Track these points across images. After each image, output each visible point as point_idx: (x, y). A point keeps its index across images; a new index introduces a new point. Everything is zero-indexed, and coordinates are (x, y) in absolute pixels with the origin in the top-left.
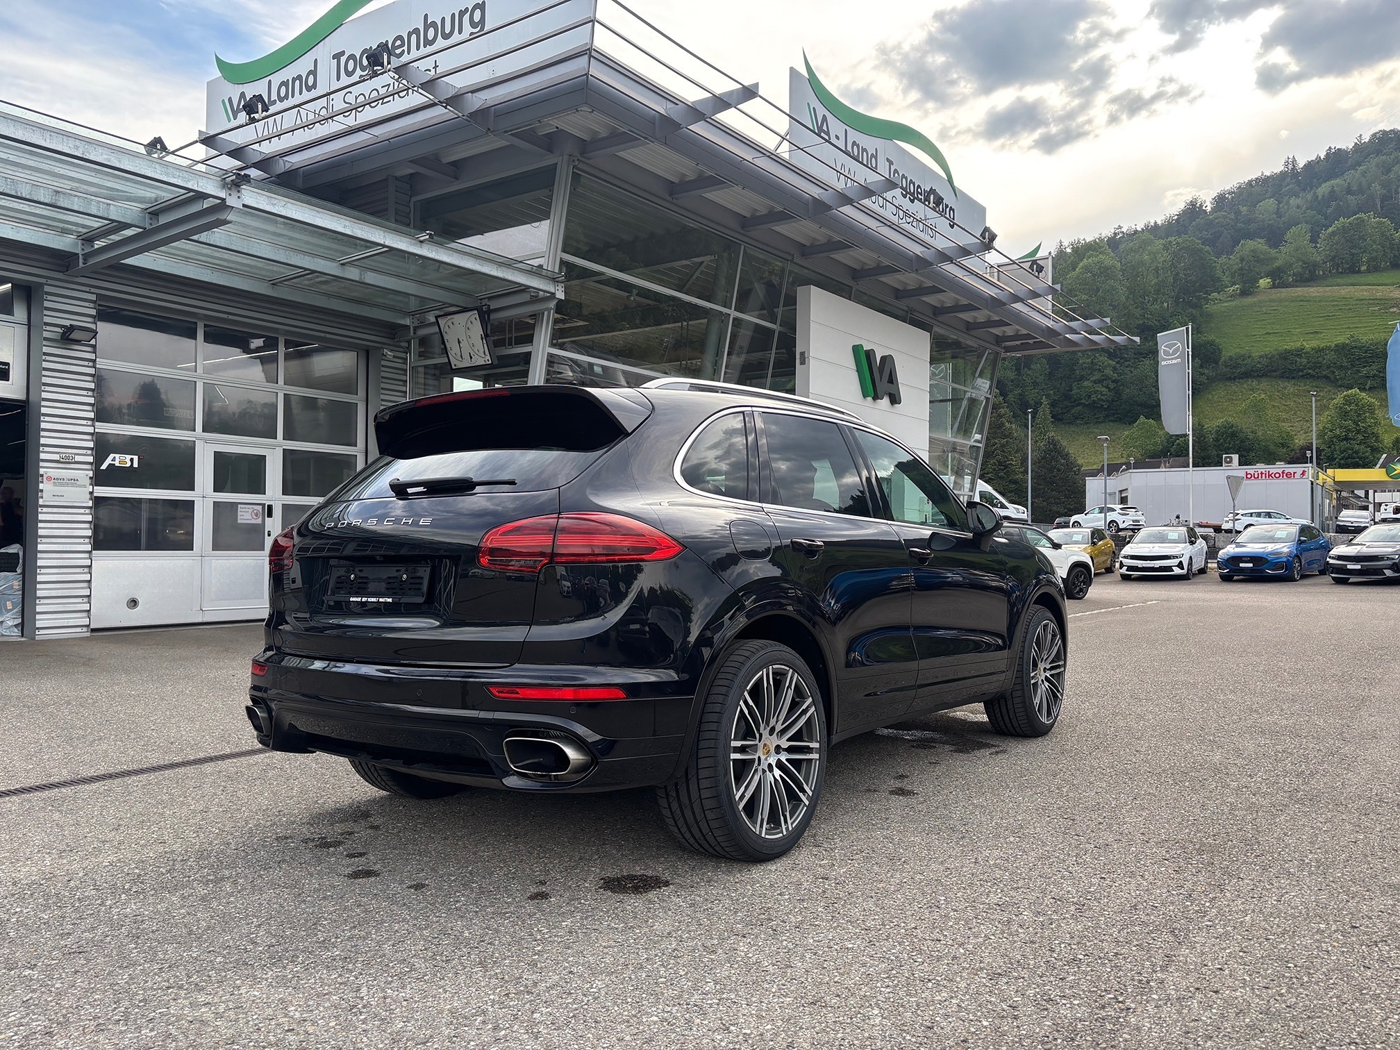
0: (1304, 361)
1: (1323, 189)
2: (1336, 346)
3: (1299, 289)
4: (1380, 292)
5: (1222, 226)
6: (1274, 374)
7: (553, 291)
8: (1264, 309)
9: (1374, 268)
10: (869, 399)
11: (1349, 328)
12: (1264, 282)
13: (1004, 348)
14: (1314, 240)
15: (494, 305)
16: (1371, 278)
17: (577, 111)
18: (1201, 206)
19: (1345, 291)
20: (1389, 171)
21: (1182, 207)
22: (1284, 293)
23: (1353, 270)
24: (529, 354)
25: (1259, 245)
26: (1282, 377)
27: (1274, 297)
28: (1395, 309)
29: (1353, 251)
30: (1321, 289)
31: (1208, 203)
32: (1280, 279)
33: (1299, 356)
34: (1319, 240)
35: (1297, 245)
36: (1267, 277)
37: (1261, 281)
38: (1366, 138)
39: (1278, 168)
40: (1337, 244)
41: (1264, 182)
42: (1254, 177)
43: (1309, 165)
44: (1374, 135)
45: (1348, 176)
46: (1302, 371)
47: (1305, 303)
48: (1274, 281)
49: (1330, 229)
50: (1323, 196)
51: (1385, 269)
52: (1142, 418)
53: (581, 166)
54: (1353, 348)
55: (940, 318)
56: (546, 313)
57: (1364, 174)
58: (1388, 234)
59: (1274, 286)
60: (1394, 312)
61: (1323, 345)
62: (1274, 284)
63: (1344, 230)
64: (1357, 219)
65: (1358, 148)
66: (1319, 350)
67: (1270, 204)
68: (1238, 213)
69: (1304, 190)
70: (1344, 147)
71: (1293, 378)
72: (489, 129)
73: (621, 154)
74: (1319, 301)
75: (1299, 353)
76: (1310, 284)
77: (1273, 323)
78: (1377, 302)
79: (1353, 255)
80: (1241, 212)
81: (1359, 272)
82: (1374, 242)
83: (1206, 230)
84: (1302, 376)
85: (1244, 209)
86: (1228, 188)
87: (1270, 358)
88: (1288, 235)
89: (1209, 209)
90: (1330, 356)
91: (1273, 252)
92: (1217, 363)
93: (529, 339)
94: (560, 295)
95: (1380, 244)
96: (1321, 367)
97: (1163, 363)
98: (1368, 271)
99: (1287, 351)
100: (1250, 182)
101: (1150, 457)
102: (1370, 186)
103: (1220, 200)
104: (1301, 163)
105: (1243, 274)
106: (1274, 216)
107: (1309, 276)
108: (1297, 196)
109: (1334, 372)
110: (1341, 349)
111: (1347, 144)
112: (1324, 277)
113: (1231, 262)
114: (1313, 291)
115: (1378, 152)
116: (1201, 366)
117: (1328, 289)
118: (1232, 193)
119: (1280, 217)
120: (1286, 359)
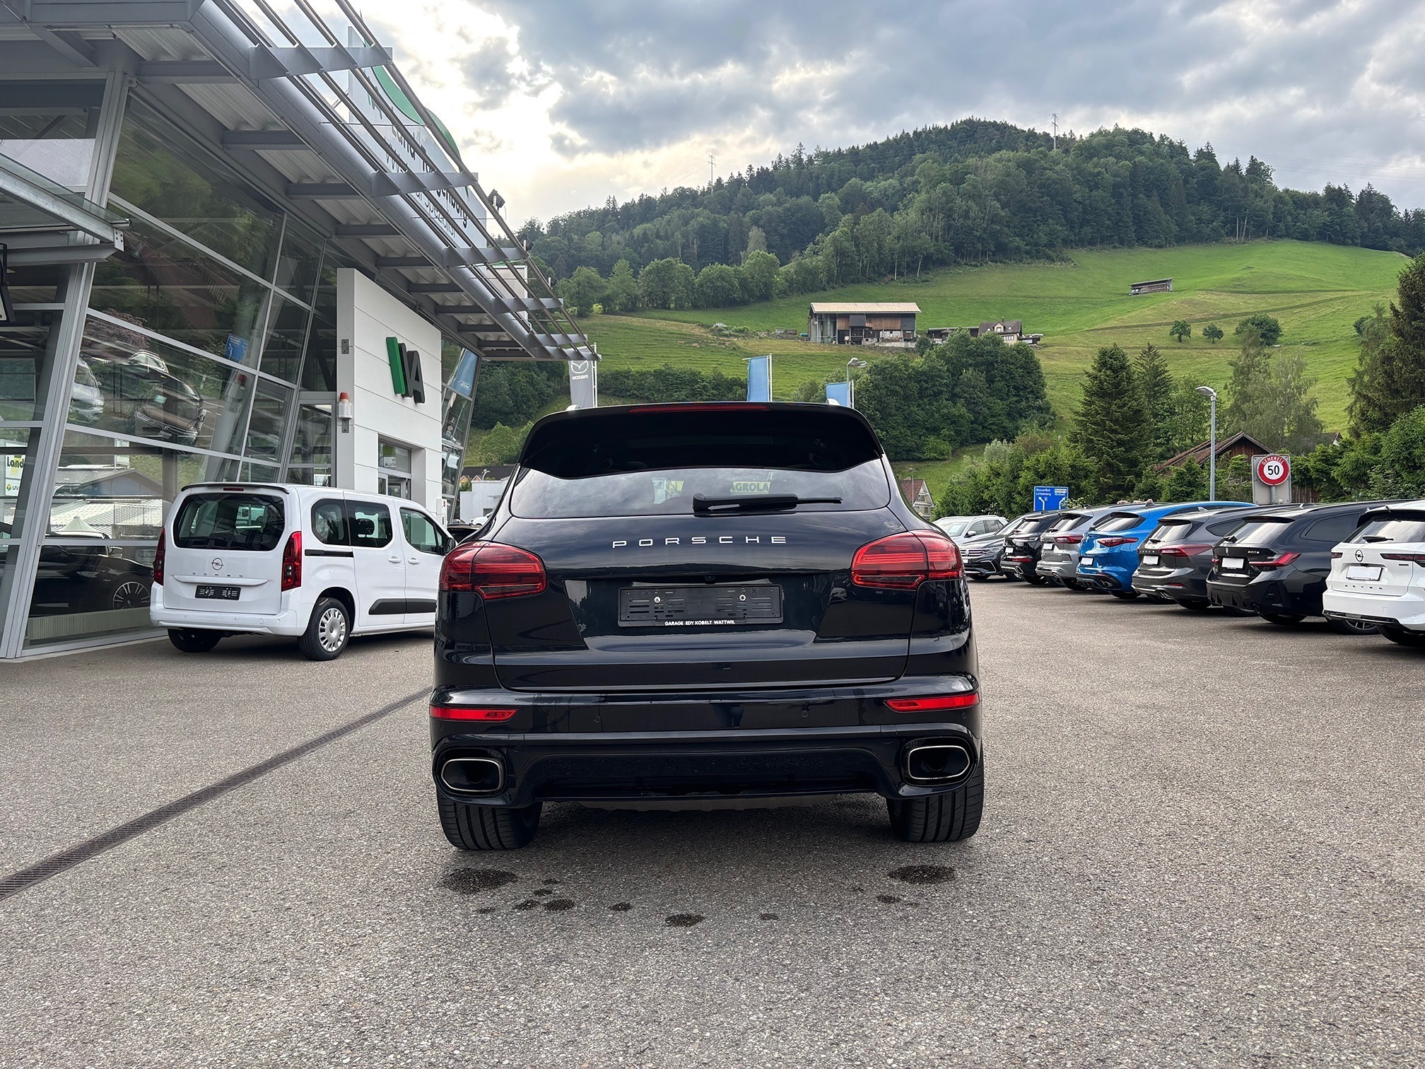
0: (631, 382)
1: (638, 230)
2: (655, 371)
3: (624, 317)
4: (688, 329)
5: (558, 250)
6: (608, 392)
7: (111, 238)
8: (597, 332)
9: (680, 307)
10: (399, 395)
11: (663, 357)
12: (597, 307)
13: (485, 352)
14: (635, 274)
15: (12, 244)
16: (678, 315)
17: (172, 26)
18: (539, 227)
19: (660, 324)
20: (686, 223)
21: (523, 227)
22: (613, 319)
23: (664, 306)
24: (59, 313)
25: (590, 272)
26: (614, 395)
27: (604, 322)
28: (696, 344)
29: (665, 290)
30: (641, 320)
31: (544, 226)
32: (609, 306)
33: (627, 377)
34: (639, 277)
35: (621, 279)
36: (599, 303)
37: (594, 306)
38: (670, 192)
39: (602, 205)
40: (652, 281)
41: (591, 215)
42: (582, 209)
43: (627, 207)
44: (676, 190)
45: (657, 221)
46: (629, 391)
47: (629, 331)
48: (604, 307)
49: (648, 268)
50: (638, 236)
51: (688, 309)
52: (499, 425)
53: (138, 90)
54: (667, 375)
55: (440, 316)
56: (86, 264)
57: (669, 222)
58: (690, 279)
59: (604, 313)
60: (695, 347)
61: (644, 370)
62: (604, 310)
63: (657, 271)
64: (668, 262)
65: (664, 199)
66: (642, 374)
67: (595, 236)
68: (570, 240)
69: (623, 228)
70: (653, 196)
71: (623, 397)
72: (25, 18)
73: (183, 87)
74: (640, 330)
75: (627, 375)
76: (632, 314)
77: (605, 346)
78: (682, 336)
79: (664, 292)
80: (573, 240)
81: (669, 308)
82: (680, 283)
83: (545, 252)
84: (629, 396)
85: (576, 237)
86: (561, 215)
87: (604, 377)
88: (616, 268)
89: (545, 232)
90: (651, 379)
91: (603, 280)
92: (561, 378)
93: (60, 297)
94: (120, 245)
95: (684, 287)
96: (643, 389)
97: (574, 378)
98: (676, 309)
99: (618, 373)
100: (579, 213)
101: (508, 462)
102: (673, 234)
103: (554, 225)
104: (620, 205)
105: (580, 298)
106: (600, 248)
107: (631, 308)
108: (617, 233)
109: (653, 395)
110: (658, 374)
111: (656, 194)
112: (643, 310)
113: (570, 285)
114: (635, 321)
115: (679, 206)
116: (548, 379)
117: (646, 320)
118: (565, 220)
119: (604, 249)
120: (617, 379)
